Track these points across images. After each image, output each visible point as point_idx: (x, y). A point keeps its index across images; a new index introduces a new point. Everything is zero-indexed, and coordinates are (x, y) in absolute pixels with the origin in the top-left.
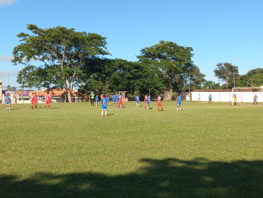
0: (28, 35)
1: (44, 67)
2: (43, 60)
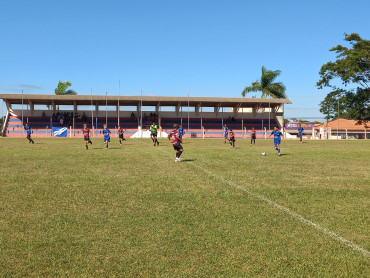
0: (345, 49)
1: (355, 92)
2: (357, 80)
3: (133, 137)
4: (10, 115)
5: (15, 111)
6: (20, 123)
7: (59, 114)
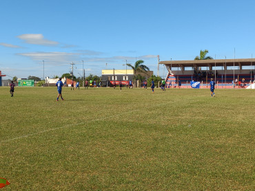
3: (248, 88)
4: (169, 74)
5: (173, 72)
6: (174, 79)
7: (199, 72)
